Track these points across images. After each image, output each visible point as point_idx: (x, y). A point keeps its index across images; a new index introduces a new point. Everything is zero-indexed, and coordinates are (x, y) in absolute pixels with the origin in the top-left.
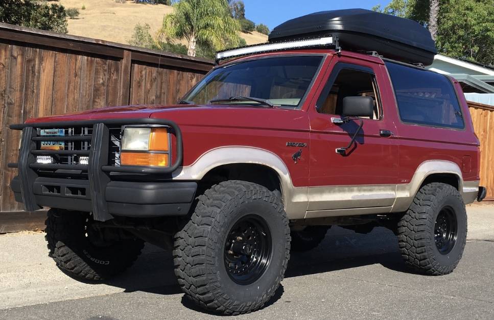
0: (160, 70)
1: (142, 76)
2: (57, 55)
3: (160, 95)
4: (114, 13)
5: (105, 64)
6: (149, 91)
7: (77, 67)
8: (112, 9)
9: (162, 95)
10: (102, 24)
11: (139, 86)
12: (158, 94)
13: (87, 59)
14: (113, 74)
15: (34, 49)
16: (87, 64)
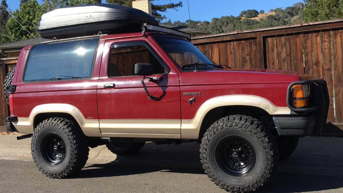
0: (287, 37)
1: (274, 45)
2: (220, 45)
3: (290, 53)
5: (248, 43)
6: (281, 52)
7: (231, 48)
9: (292, 52)
11: (273, 51)
12: (288, 53)
13: (237, 43)
14: (253, 47)
15: (208, 45)
16: (237, 45)
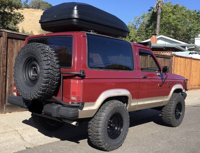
4: (34, 14)
8: (32, 12)
10: (29, 18)
